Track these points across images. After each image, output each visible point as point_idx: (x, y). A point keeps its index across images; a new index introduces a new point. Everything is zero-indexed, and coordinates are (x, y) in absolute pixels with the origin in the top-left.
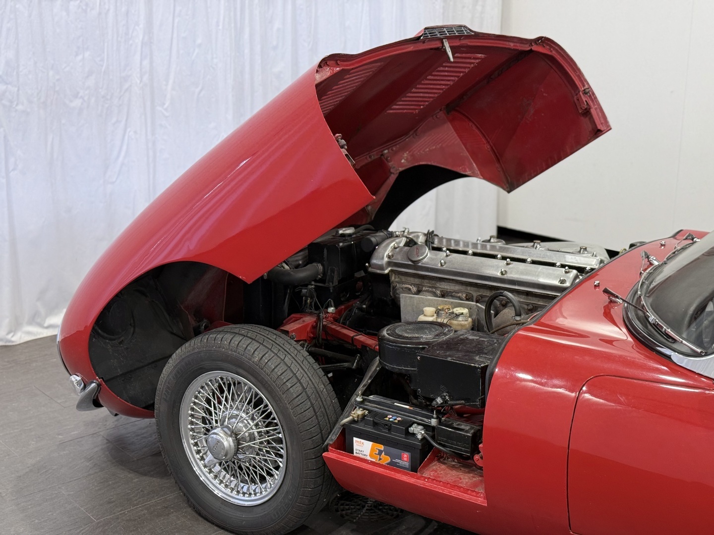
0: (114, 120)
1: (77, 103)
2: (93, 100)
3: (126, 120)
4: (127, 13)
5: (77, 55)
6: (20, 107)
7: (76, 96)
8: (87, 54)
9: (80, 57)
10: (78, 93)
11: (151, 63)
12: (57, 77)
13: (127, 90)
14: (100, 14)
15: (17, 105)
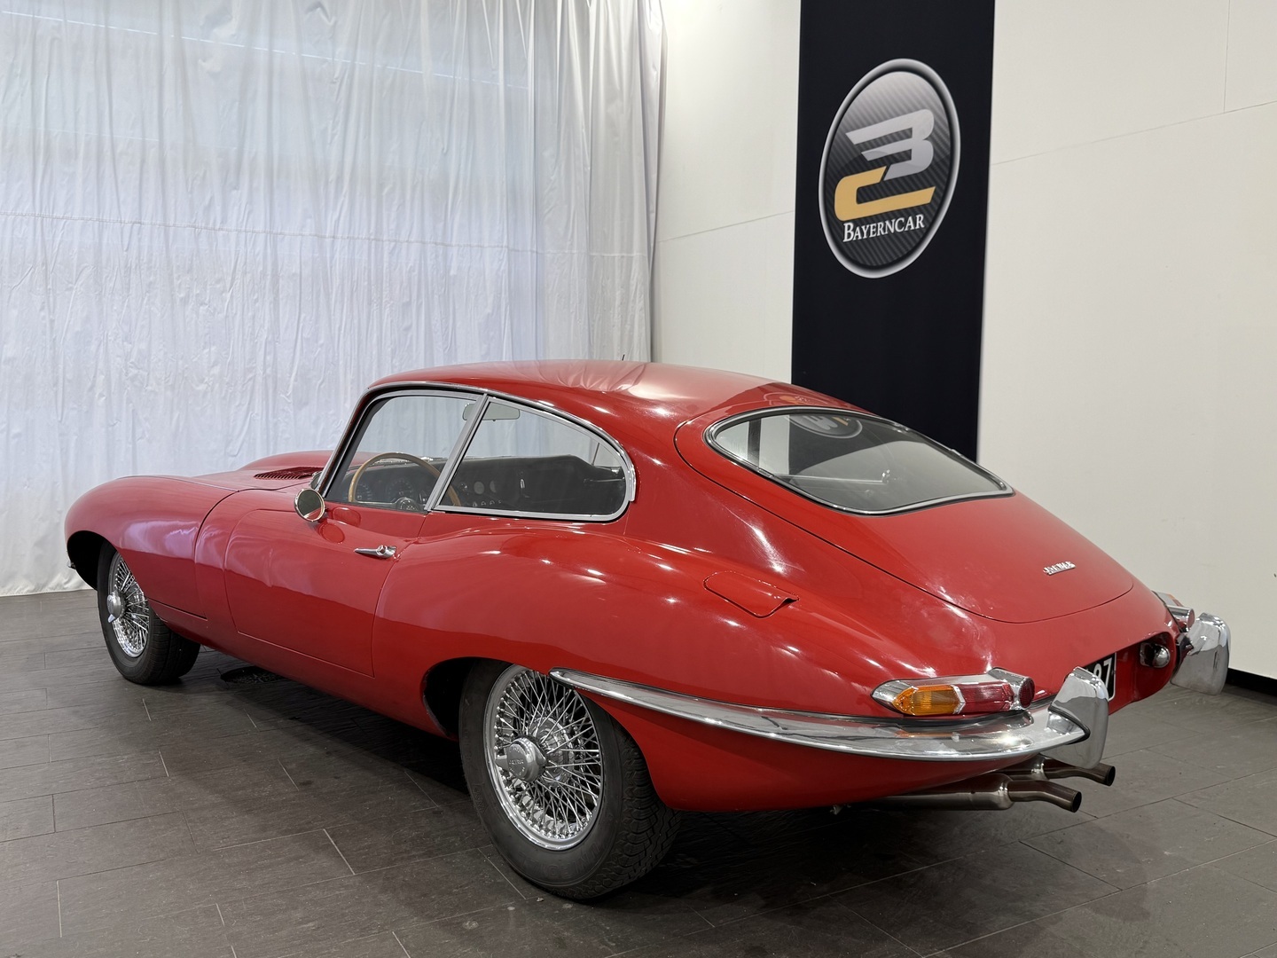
0: (237, 403)
1: (202, 387)
2: (217, 385)
3: (249, 404)
4: (254, 317)
5: (204, 348)
6: (149, 388)
7: (202, 381)
8: (213, 349)
9: (207, 350)
10: (204, 379)
11: (275, 358)
12: (187, 366)
13: (250, 379)
14: (227, 317)
15: (147, 386)
